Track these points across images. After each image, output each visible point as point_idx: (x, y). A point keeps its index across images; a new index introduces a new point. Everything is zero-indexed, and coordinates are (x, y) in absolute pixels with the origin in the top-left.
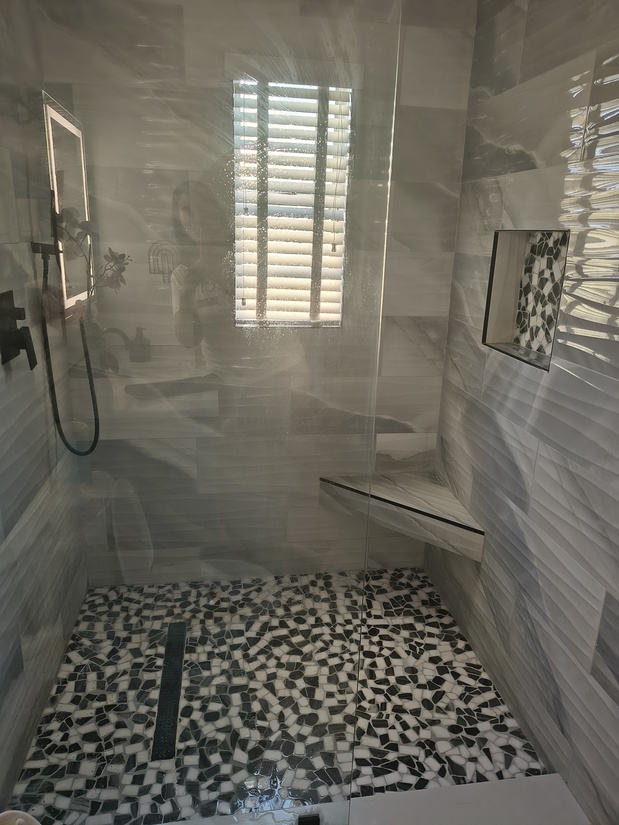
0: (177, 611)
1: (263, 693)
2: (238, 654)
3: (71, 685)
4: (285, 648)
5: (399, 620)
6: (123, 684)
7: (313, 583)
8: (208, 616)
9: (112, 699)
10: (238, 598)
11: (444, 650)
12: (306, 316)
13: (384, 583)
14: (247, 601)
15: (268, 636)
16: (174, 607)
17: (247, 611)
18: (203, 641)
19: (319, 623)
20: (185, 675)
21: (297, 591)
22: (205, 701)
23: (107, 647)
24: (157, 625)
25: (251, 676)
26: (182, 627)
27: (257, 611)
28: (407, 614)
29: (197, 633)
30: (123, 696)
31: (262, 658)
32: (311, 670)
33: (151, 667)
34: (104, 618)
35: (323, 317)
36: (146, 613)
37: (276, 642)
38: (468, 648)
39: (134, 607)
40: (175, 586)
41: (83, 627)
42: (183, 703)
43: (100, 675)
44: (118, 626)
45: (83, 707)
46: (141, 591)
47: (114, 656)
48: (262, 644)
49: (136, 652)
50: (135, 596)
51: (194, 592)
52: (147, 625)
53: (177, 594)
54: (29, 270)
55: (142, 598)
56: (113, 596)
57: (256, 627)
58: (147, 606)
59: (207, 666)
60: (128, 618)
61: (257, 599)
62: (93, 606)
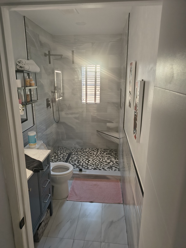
0: (71, 151)
1: (81, 161)
2: (79, 157)
3: (54, 157)
4: (87, 157)
5: (108, 155)
6: (61, 158)
7: (95, 150)
8: (76, 152)
9: (59, 159)
10: (82, 150)
11: (113, 159)
12: (94, 102)
13: (108, 151)
14: (83, 151)
15: (85, 155)
17: (83, 152)
18: (74, 155)
19: (94, 154)
20: (70, 158)
21: (92, 150)
22: (72, 161)
23: (60, 154)
24: (68, 152)
25: (80, 159)
26: (71, 153)
27: (84, 152)
28: (110, 155)
29: (74, 154)
30: (61, 159)
31: (83, 157)
32: (90, 159)
33: (66, 156)
34: (60, 150)
35: (97, 102)
37: (85, 156)
38: (117, 160)
39: (65, 150)
40: (72, 148)
41: (56, 151)
42: (69, 160)
43: (58, 156)
44: (62, 152)
45: (55, 159)
46: (66, 148)
47: (60, 155)
48: (83, 156)
49: (64, 155)
50: (65, 149)
51: (75, 149)
52: (66, 152)
53: (72, 149)
54: (51, 95)
56: (62, 148)
57: (83, 154)
58: (67, 150)
59: (74, 157)
61: (85, 151)
62: (58, 149)
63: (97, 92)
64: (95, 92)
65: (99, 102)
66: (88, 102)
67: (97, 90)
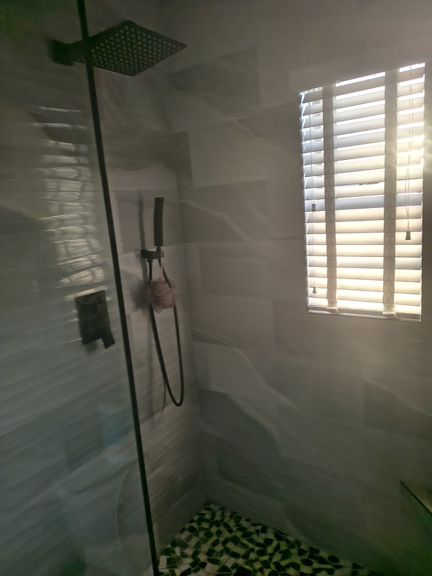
0: (253, 556)
12: (378, 307)
16: (252, 550)
23: (186, 564)
24: (230, 563)
34: (202, 534)
35: (400, 308)
36: (230, 545)
39: (226, 534)
40: (264, 529)
41: (184, 536)
44: (205, 548)
46: (238, 520)
50: (232, 524)
51: (275, 543)
52: (224, 558)
53: (260, 539)
55: (235, 529)
56: (218, 516)
58: (234, 539)
60: (215, 544)
62: (201, 519)
63: (399, 249)
64: (390, 243)
65: (417, 310)
66: (340, 304)
67: (400, 236)
